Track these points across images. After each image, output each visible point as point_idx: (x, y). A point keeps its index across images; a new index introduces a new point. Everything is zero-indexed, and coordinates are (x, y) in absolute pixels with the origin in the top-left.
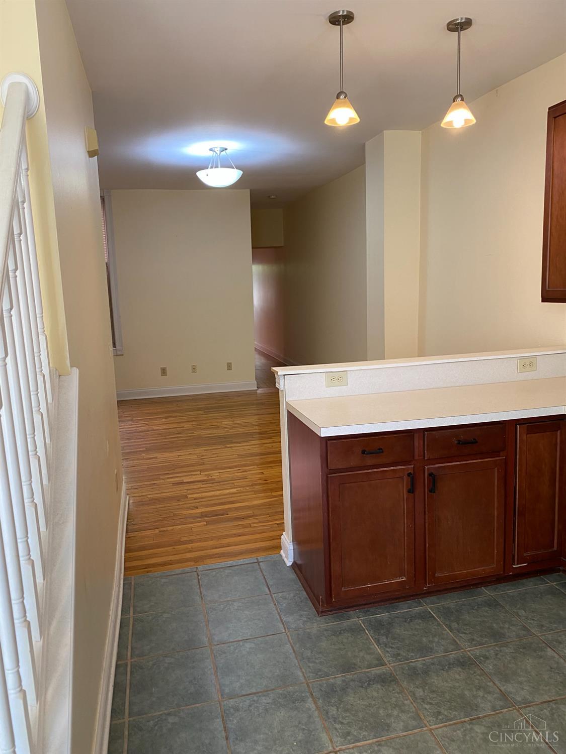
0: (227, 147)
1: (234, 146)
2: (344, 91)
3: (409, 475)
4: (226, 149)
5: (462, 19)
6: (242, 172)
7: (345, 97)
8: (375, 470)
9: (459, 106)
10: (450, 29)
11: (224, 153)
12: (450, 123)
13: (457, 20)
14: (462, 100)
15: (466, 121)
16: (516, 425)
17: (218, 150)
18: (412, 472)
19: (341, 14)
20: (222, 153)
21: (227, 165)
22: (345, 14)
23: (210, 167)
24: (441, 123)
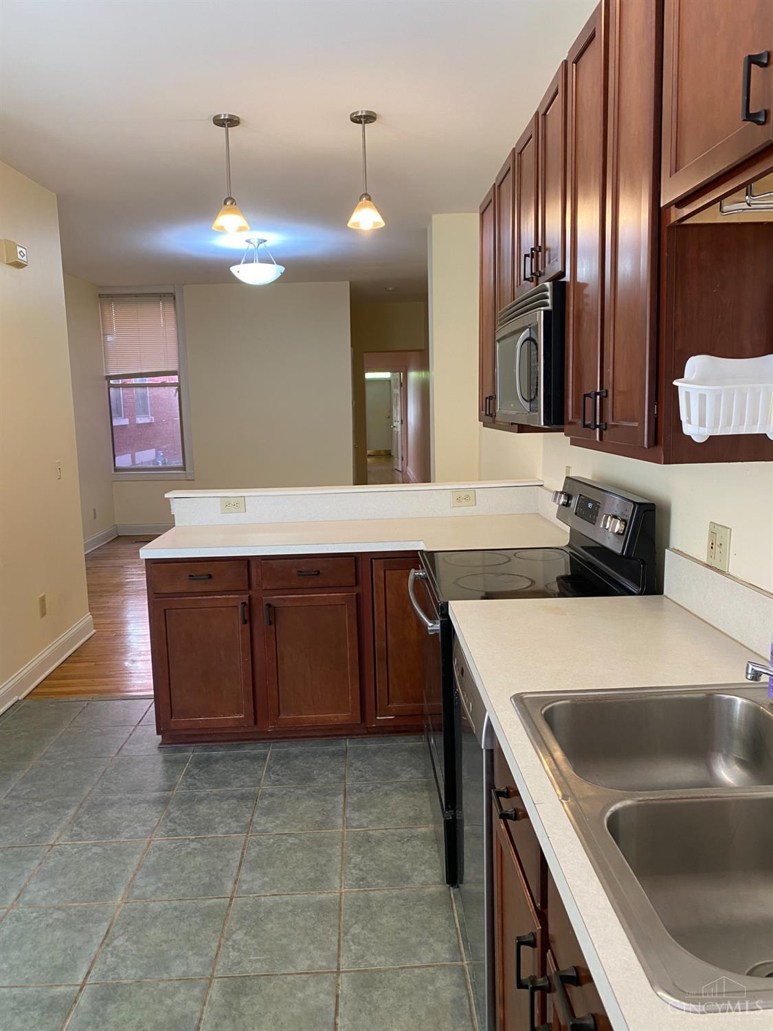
0: (265, 238)
1: (274, 238)
2: (232, 197)
3: (244, 604)
4: (265, 241)
5: (362, 112)
6: (284, 269)
7: (232, 204)
8: (205, 597)
9: (364, 206)
10: (353, 120)
11: (262, 246)
12: (357, 224)
13: (358, 112)
14: (369, 199)
15: (375, 223)
16: (372, 559)
17: (256, 243)
18: (247, 602)
19: (222, 117)
20: (260, 245)
21: (266, 260)
22: (227, 118)
23: (242, 262)
24: (348, 222)
